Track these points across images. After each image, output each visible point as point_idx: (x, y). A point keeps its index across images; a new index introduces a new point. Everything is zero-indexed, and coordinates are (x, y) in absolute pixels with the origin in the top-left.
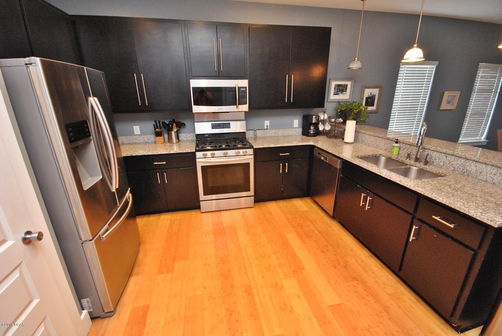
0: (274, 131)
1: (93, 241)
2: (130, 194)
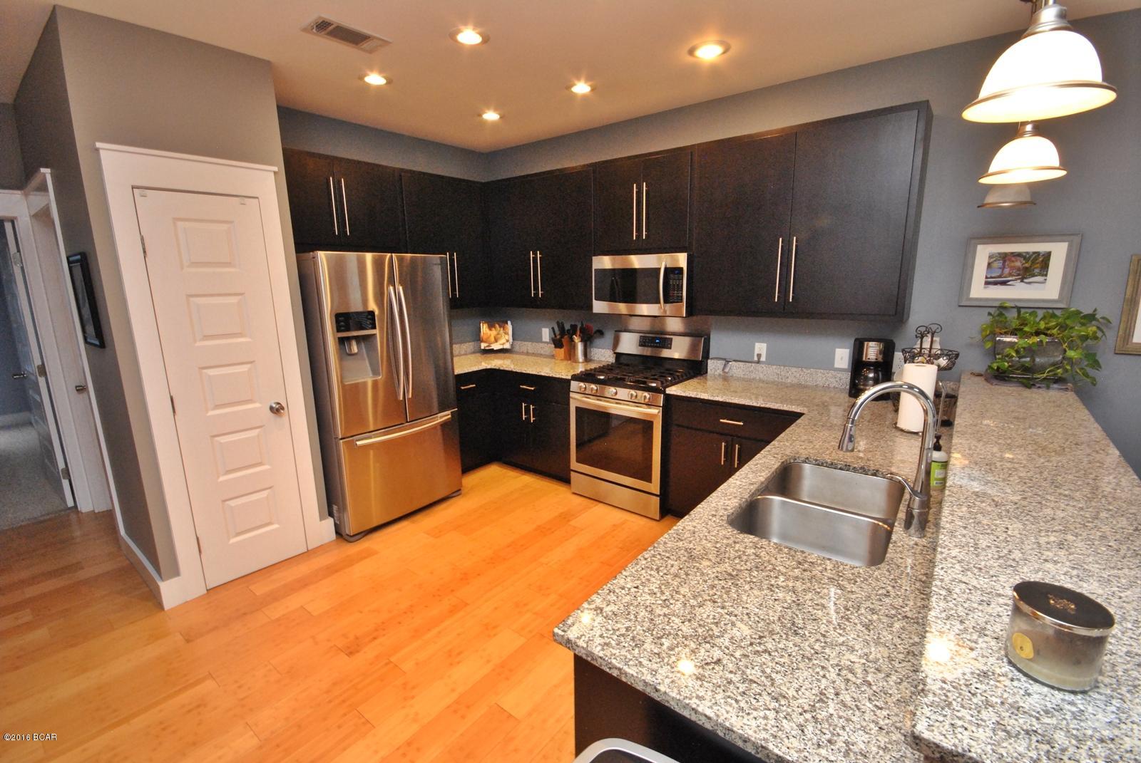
0: (775, 369)
1: (341, 441)
2: (450, 416)
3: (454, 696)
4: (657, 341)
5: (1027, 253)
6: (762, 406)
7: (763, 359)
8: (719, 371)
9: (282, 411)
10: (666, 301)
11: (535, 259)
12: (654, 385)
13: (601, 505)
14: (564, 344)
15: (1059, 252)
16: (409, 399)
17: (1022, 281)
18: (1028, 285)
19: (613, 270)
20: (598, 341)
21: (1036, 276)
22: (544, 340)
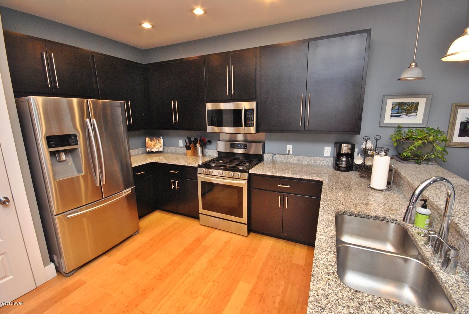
0: (297, 157)
1: (56, 217)
2: (130, 191)
4: (239, 145)
5: (409, 103)
6: (299, 178)
7: (291, 153)
8: (270, 159)
10: (245, 126)
11: (174, 105)
12: (241, 168)
13: (216, 230)
14: (191, 148)
15: (422, 102)
16: (103, 185)
17: (407, 115)
18: (409, 117)
19: (212, 110)
20: (209, 146)
21: (413, 113)
22: (180, 146)
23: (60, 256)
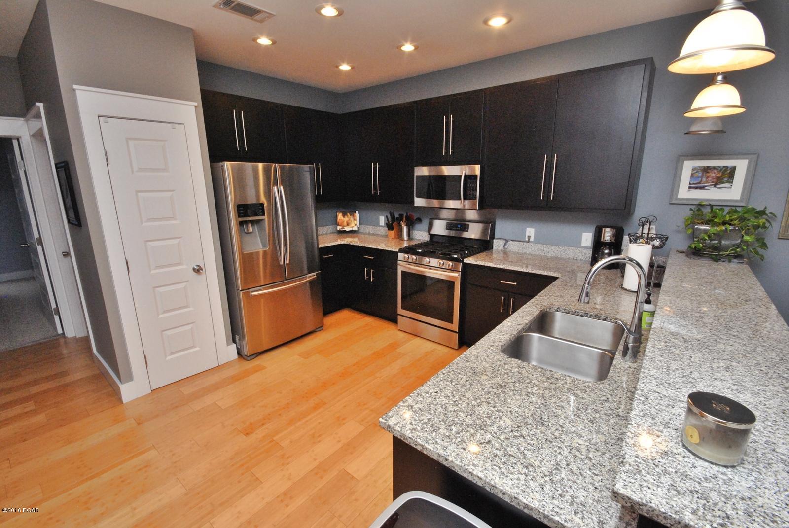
2: (315, 276)
3: (316, 463)
4: (459, 226)
5: (719, 167)
6: (529, 272)
7: (532, 239)
8: (501, 248)
9: (201, 271)
10: (465, 199)
11: (375, 168)
12: (456, 256)
13: (418, 338)
14: (394, 228)
15: (741, 166)
16: (287, 264)
17: (715, 187)
18: (719, 190)
19: (430, 176)
20: (418, 226)
21: (725, 183)
22: (381, 225)
23: (242, 338)
